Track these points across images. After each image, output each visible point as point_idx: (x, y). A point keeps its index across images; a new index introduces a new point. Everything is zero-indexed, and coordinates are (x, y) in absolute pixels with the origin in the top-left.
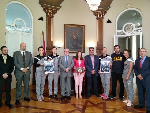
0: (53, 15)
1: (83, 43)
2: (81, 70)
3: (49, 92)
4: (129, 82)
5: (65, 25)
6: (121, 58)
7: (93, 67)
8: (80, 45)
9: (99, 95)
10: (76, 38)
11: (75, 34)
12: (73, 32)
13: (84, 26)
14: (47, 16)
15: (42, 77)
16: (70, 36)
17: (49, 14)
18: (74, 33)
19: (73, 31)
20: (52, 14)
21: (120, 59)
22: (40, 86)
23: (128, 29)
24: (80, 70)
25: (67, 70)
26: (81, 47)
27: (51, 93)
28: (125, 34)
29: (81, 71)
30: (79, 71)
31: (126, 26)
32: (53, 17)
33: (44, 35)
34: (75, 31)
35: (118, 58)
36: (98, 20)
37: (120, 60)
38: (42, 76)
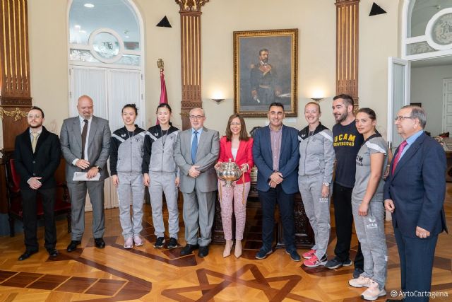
0: (199, 7)
1: (292, 85)
2: (233, 173)
3: (155, 228)
4: (370, 220)
5: (235, 34)
6: (352, 138)
7: (276, 166)
8: (283, 93)
9: (299, 252)
10: (269, 72)
11: (267, 59)
12: (260, 54)
13: (296, 31)
14: (182, 13)
15: (133, 188)
16: (252, 66)
17: (186, 7)
18: (262, 56)
19: (262, 51)
20: (195, 7)
21: (349, 141)
22: (128, 210)
23: (444, 30)
24: (229, 172)
25: (193, 171)
26: (285, 98)
27: (159, 231)
28: (435, 50)
29: (231, 174)
30: (227, 174)
31: (439, 21)
32: (198, 14)
33: (163, 70)
34: (266, 50)
35: (343, 137)
36: (341, 10)
37: (347, 144)
38: (133, 185)
